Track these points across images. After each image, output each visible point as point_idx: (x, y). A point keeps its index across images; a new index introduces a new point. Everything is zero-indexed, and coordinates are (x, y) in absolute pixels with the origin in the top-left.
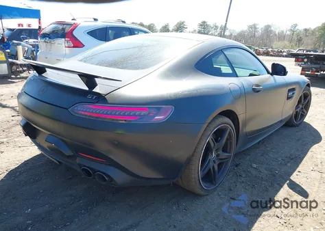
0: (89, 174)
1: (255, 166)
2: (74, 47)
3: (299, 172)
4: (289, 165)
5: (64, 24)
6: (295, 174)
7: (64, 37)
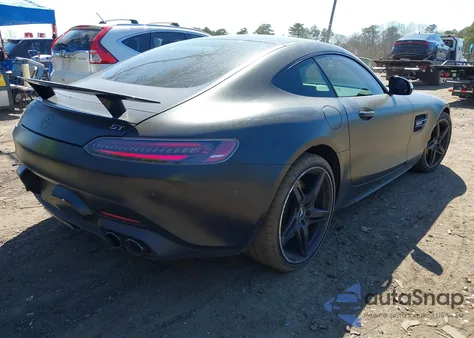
0: (116, 243)
1: (365, 229)
2: (103, 63)
3: (431, 236)
4: (416, 226)
5: (88, 30)
6: (423, 240)
7: (89, 49)
